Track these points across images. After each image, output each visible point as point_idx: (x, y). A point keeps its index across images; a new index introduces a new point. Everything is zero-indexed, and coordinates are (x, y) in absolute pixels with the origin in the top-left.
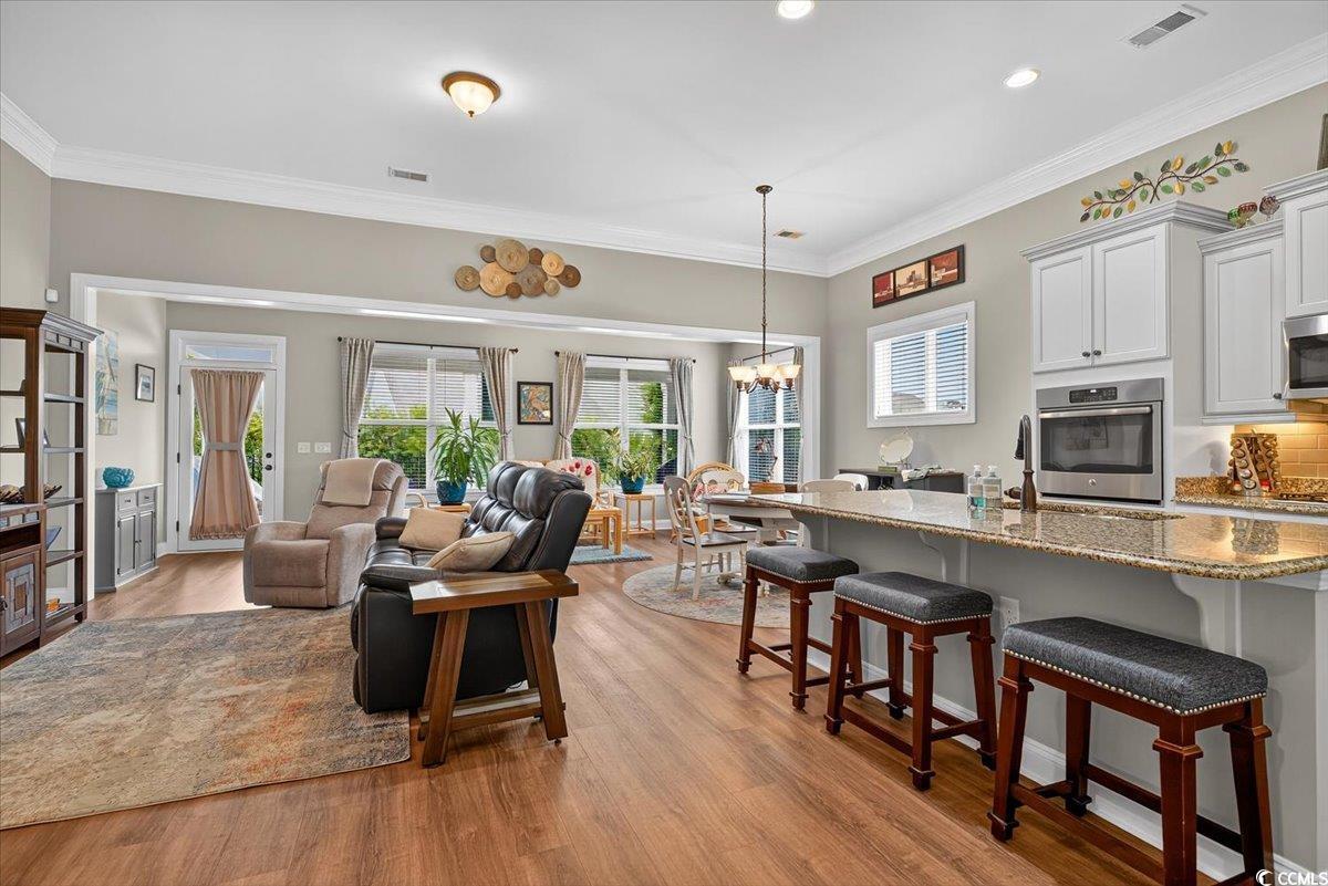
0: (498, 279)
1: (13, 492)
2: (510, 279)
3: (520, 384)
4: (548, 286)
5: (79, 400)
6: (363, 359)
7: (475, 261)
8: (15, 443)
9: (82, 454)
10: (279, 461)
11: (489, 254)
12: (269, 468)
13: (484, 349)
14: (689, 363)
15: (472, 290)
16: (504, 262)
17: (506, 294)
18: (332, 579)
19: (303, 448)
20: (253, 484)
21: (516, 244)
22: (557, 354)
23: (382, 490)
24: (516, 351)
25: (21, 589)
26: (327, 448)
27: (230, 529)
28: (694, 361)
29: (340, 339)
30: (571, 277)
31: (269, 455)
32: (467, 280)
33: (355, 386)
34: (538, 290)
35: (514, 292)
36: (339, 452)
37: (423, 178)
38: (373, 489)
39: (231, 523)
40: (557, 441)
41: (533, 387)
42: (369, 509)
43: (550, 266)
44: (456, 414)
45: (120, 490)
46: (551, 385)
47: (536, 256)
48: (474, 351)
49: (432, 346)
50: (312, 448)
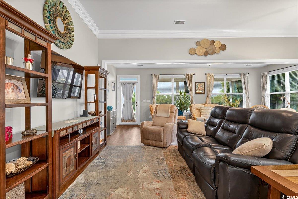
0: (201, 51)
1: (93, 113)
2: (205, 50)
3: (196, 83)
4: (217, 51)
5: (105, 90)
6: (157, 79)
7: (194, 46)
8: (93, 101)
9: (106, 103)
10: (139, 104)
11: (198, 44)
12: (137, 106)
13: (186, 74)
14: (247, 74)
15: (194, 55)
16: (203, 45)
17: (204, 55)
18: (165, 140)
19: (144, 101)
20: (133, 110)
21: (206, 40)
22: (206, 74)
23: (172, 113)
24: (195, 74)
25: (96, 139)
26: (149, 101)
27: (129, 120)
28: (249, 74)
29: (152, 74)
30: (223, 47)
31: (137, 103)
32: (192, 52)
33: (155, 86)
34: (213, 53)
35: (206, 54)
36: (152, 102)
37: (183, 22)
38: (170, 113)
39: (130, 119)
40: (207, 99)
41: (199, 84)
42: (169, 118)
43: (217, 45)
44: (181, 92)
45: (111, 111)
46: (204, 83)
47: (213, 42)
48: (184, 75)
49: (173, 74)
50: (146, 101)
